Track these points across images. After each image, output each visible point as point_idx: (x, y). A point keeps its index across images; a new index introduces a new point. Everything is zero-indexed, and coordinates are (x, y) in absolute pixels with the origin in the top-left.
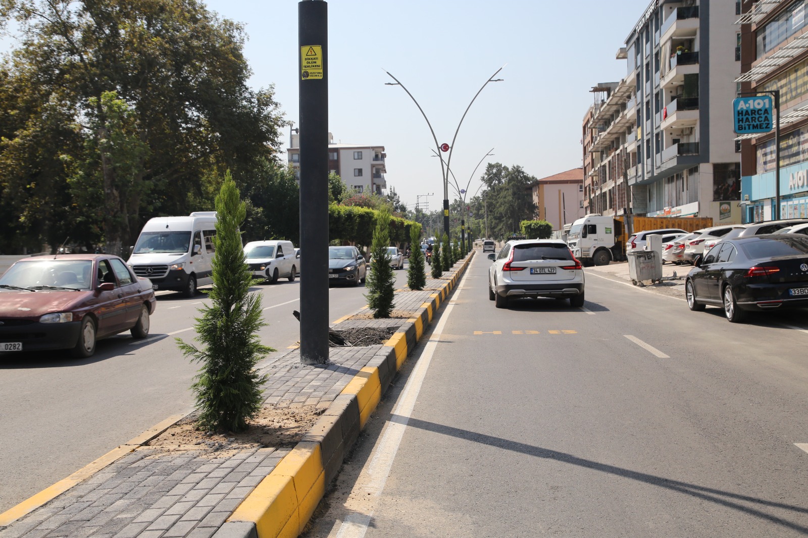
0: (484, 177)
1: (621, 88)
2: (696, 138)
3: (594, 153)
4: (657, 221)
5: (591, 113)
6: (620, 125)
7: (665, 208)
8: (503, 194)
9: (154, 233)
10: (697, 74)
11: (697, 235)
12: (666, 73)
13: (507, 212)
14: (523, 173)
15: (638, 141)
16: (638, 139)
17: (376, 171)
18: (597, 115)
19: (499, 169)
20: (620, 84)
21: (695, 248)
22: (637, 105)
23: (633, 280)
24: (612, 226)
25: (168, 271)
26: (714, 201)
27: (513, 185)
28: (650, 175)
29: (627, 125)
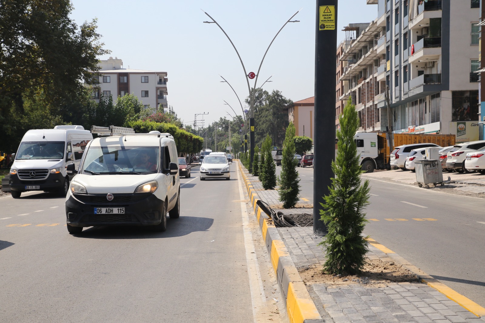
0: (247, 100)
1: (371, 28)
2: (438, 69)
3: (344, 81)
4: (412, 137)
5: (342, 48)
6: (369, 58)
7: (409, 127)
8: (264, 113)
9: (33, 143)
10: (440, 18)
11: (457, 148)
12: (414, 17)
13: (268, 129)
14: (281, 96)
15: (387, 72)
16: (388, 70)
17: (160, 93)
18: (348, 50)
19: (260, 93)
20: (370, 25)
21: (456, 159)
22: (387, 43)
23: (419, 183)
24: (376, 141)
25: (48, 174)
26: (452, 121)
27: (273, 107)
28: (398, 100)
29: (375, 58)
